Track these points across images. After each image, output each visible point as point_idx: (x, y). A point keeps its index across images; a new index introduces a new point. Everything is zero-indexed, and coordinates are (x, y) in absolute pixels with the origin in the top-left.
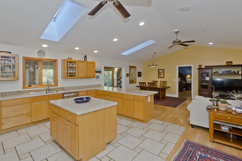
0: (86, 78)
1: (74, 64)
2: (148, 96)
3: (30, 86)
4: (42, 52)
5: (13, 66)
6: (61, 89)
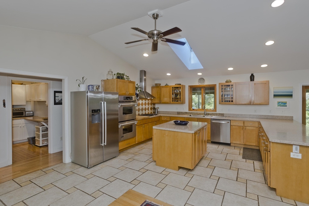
1: (231, 87)
2: (293, 146)
3: (193, 109)
4: (202, 79)
5: (180, 94)
6: (220, 115)
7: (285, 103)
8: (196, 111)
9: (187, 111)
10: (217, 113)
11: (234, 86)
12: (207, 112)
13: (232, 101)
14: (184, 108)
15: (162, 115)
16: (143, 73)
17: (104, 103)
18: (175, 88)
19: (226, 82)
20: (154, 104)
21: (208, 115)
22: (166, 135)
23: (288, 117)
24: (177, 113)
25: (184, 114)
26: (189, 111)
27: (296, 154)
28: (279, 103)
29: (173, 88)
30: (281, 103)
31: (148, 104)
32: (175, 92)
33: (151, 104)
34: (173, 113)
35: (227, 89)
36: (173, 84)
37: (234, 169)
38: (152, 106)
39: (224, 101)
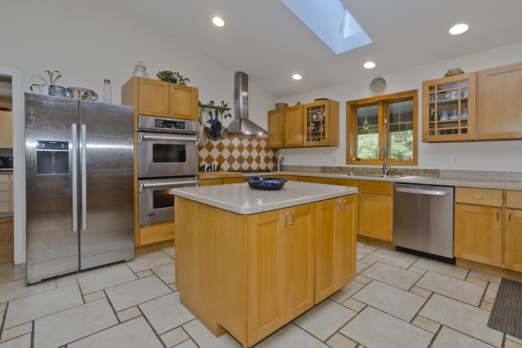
1: (459, 88)
3: (358, 159)
4: (378, 82)
5: (324, 122)
6: (428, 174)
8: (365, 164)
9: (343, 164)
10: (418, 170)
12: (392, 167)
13: (464, 131)
14: (337, 158)
17: (79, 128)
18: (313, 108)
19: (447, 75)
24: (320, 170)
25: (336, 172)
26: (347, 164)
29: (308, 109)
31: (259, 149)
32: (313, 120)
33: (267, 149)
34: (312, 170)
35: (448, 95)
36: (309, 100)
38: (271, 154)
39: (436, 133)
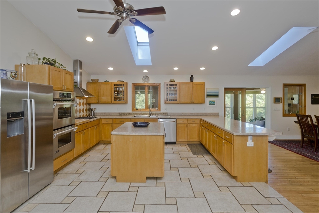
0: (192, 103)
1: (175, 86)
2: (248, 137)
3: (137, 109)
4: (146, 77)
5: (123, 92)
6: (164, 114)
7: (214, 102)
8: (141, 111)
9: (130, 111)
10: (161, 113)
11: (178, 86)
12: (152, 112)
13: (176, 100)
14: (127, 108)
15: (101, 117)
16: (78, 63)
17: (31, 101)
18: (117, 85)
19: (171, 81)
20: (89, 104)
21: (153, 115)
22: (130, 140)
23: (216, 113)
24: (118, 115)
25: (127, 115)
26: (132, 111)
27: (250, 144)
28: (210, 101)
29: (115, 85)
30: (211, 102)
31: (83, 104)
32: (117, 90)
33: (86, 104)
34: (114, 115)
35: (171, 88)
36: (114, 80)
37: (194, 166)
39: (169, 100)
